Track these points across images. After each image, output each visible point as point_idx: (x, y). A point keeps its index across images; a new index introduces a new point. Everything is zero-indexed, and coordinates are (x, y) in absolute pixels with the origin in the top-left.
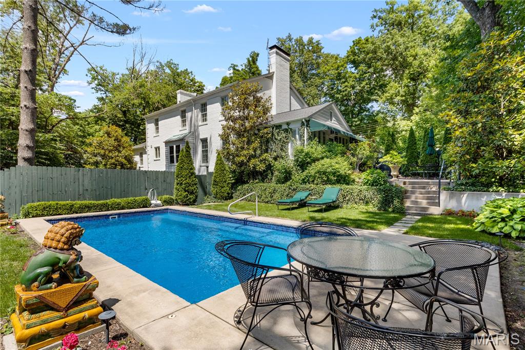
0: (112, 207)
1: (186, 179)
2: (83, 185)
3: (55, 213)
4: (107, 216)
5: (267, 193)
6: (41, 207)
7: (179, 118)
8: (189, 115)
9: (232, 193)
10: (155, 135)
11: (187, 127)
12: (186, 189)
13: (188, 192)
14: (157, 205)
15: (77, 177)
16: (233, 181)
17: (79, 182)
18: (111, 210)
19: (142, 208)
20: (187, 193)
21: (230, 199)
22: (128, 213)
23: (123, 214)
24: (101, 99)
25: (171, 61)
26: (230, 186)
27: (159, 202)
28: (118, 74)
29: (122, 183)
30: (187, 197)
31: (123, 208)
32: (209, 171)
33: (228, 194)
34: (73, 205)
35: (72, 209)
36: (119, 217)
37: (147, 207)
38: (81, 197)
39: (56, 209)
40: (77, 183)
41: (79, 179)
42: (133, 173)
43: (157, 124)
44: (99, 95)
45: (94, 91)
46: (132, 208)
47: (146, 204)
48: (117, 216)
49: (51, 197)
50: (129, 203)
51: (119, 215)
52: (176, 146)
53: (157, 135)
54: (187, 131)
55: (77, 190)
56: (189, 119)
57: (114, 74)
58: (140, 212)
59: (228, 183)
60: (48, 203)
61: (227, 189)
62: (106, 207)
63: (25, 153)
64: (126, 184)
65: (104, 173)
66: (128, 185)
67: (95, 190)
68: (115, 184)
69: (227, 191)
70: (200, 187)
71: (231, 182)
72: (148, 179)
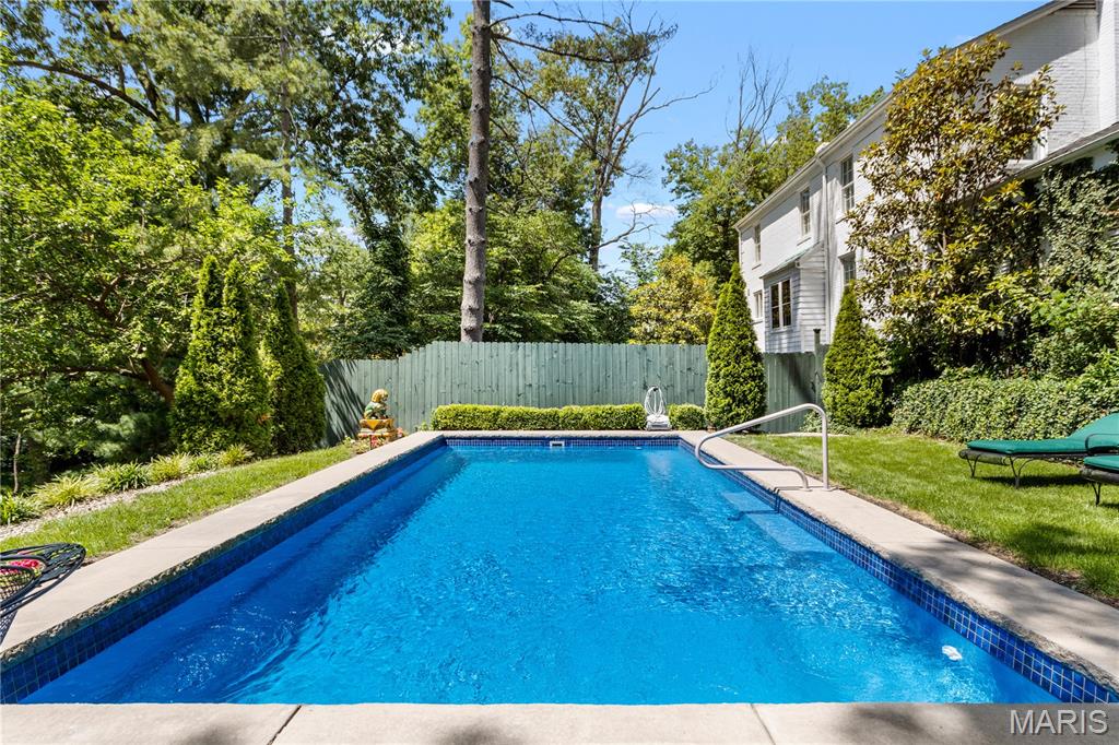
0: (563, 421)
1: (729, 364)
2: (525, 377)
3: (471, 425)
4: (545, 441)
5: (995, 414)
6: (453, 414)
7: (796, 213)
8: (814, 200)
9: (890, 408)
10: (755, 264)
11: (812, 233)
12: (728, 389)
13: (734, 399)
14: (658, 427)
15: (514, 361)
16: (889, 370)
17: (518, 370)
18: (563, 429)
19: (627, 429)
20: (729, 400)
21: (879, 426)
22: (586, 439)
23: (576, 438)
24: (683, 209)
25: (826, 82)
26: (878, 384)
27: (665, 419)
28: (716, 150)
29: (595, 374)
30: (731, 410)
31: (585, 427)
32: (822, 343)
33: (872, 408)
34: (498, 413)
35: (496, 420)
36: (567, 444)
37: (636, 429)
38: (520, 398)
39: (473, 418)
40: (514, 371)
41: (517, 364)
42: (616, 351)
43: (757, 239)
44: (683, 201)
45: (674, 195)
46: (604, 429)
47: (635, 420)
48: (563, 443)
49: (476, 396)
50: (597, 416)
51: (568, 440)
52: (783, 284)
53: (759, 263)
54: (810, 244)
55: (515, 384)
56: (816, 211)
57: (709, 151)
58: (611, 438)
59: (872, 377)
60: (461, 407)
61: (867, 394)
62: (554, 422)
63: (467, 322)
64: (602, 375)
65: (561, 352)
66: (607, 377)
67: (545, 386)
68: (580, 375)
69: (865, 400)
70: (792, 387)
71: (883, 372)
72: (651, 366)
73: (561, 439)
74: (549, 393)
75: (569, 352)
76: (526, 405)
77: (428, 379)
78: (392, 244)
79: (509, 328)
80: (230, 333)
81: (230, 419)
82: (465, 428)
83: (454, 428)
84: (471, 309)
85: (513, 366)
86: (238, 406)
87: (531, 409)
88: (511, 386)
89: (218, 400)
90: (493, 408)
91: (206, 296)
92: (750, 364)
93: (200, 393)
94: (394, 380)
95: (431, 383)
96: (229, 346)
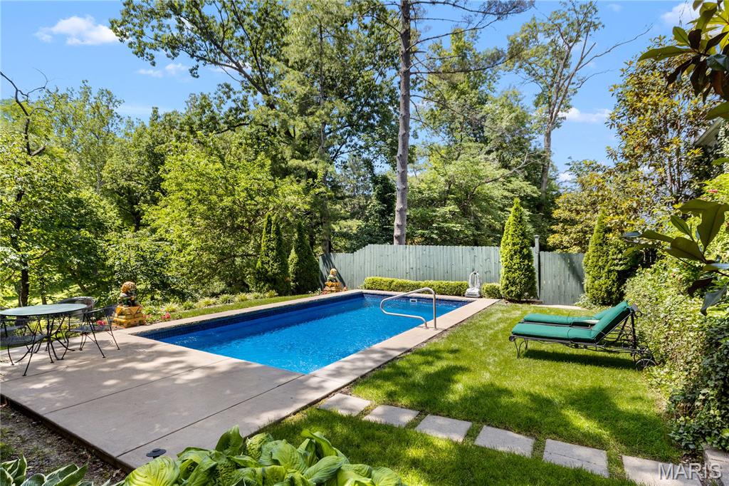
2: (409, 264)
4: (409, 298)
17: (406, 260)
19: (454, 295)
22: (428, 299)
23: (424, 298)
29: (445, 263)
37: (460, 295)
38: (407, 275)
42: (457, 251)
47: (460, 290)
48: (416, 300)
55: (405, 268)
58: (440, 300)
60: (376, 278)
61: (605, 283)
63: (397, 232)
64: (449, 263)
65: (427, 250)
66: (452, 265)
67: (419, 269)
68: (438, 263)
69: (604, 286)
70: (571, 275)
71: (617, 268)
72: (476, 259)
73: (415, 298)
74: (421, 273)
75: (432, 251)
76: (410, 279)
77: (366, 263)
78: (383, 187)
79: (432, 233)
80: (273, 245)
81: (272, 279)
82: (377, 289)
83: (372, 289)
84: (398, 225)
85: (404, 257)
86: (274, 274)
87: (408, 281)
88: (403, 268)
89: (268, 272)
90: (390, 279)
91: (266, 229)
92: (518, 261)
93: (262, 269)
94: (352, 264)
95: (367, 265)
96: (272, 250)
